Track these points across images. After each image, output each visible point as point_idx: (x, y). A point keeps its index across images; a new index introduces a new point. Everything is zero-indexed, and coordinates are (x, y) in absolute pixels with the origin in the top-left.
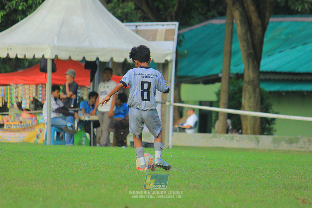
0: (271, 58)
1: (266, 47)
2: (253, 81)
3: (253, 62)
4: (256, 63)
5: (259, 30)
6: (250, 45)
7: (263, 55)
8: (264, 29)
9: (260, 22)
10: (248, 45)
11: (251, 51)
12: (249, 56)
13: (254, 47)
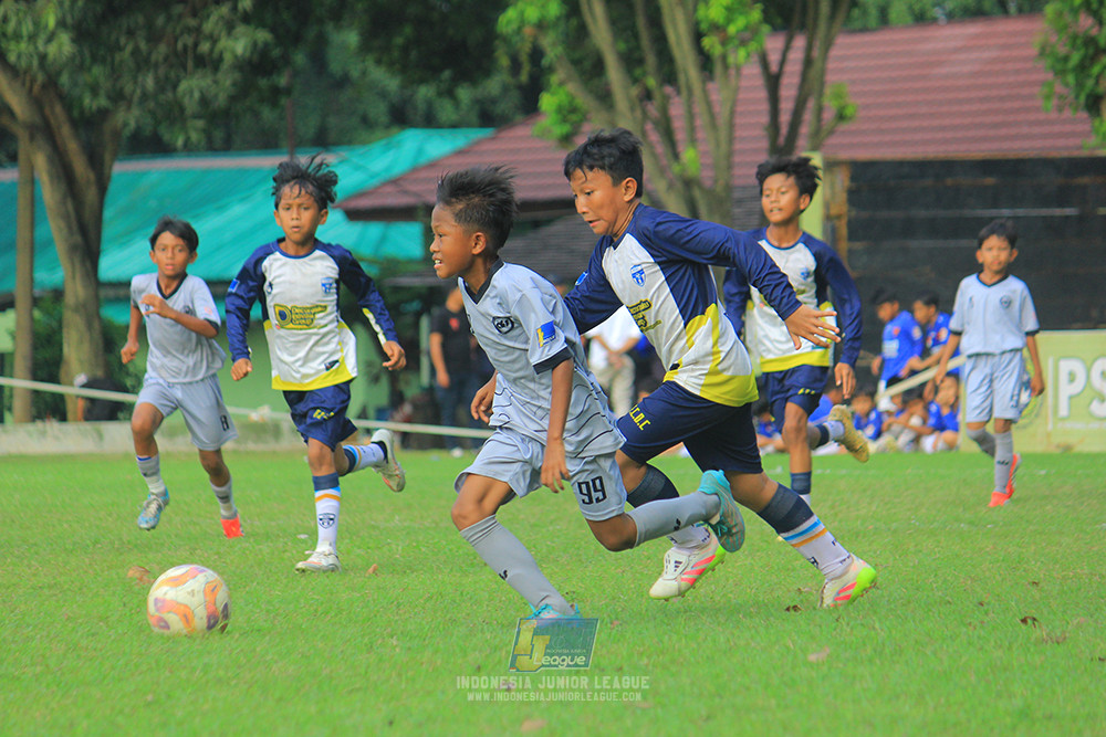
0: (126, 253)
1: (109, 231)
2: (84, 306)
3: (83, 262)
4: (88, 264)
5: (91, 195)
6: (75, 228)
7: (104, 246)
8: (102, 188)
9: (92, 176)
10: (70, 228)
11: (78, 239)
12: (73, 249)
13: (83, 230)
